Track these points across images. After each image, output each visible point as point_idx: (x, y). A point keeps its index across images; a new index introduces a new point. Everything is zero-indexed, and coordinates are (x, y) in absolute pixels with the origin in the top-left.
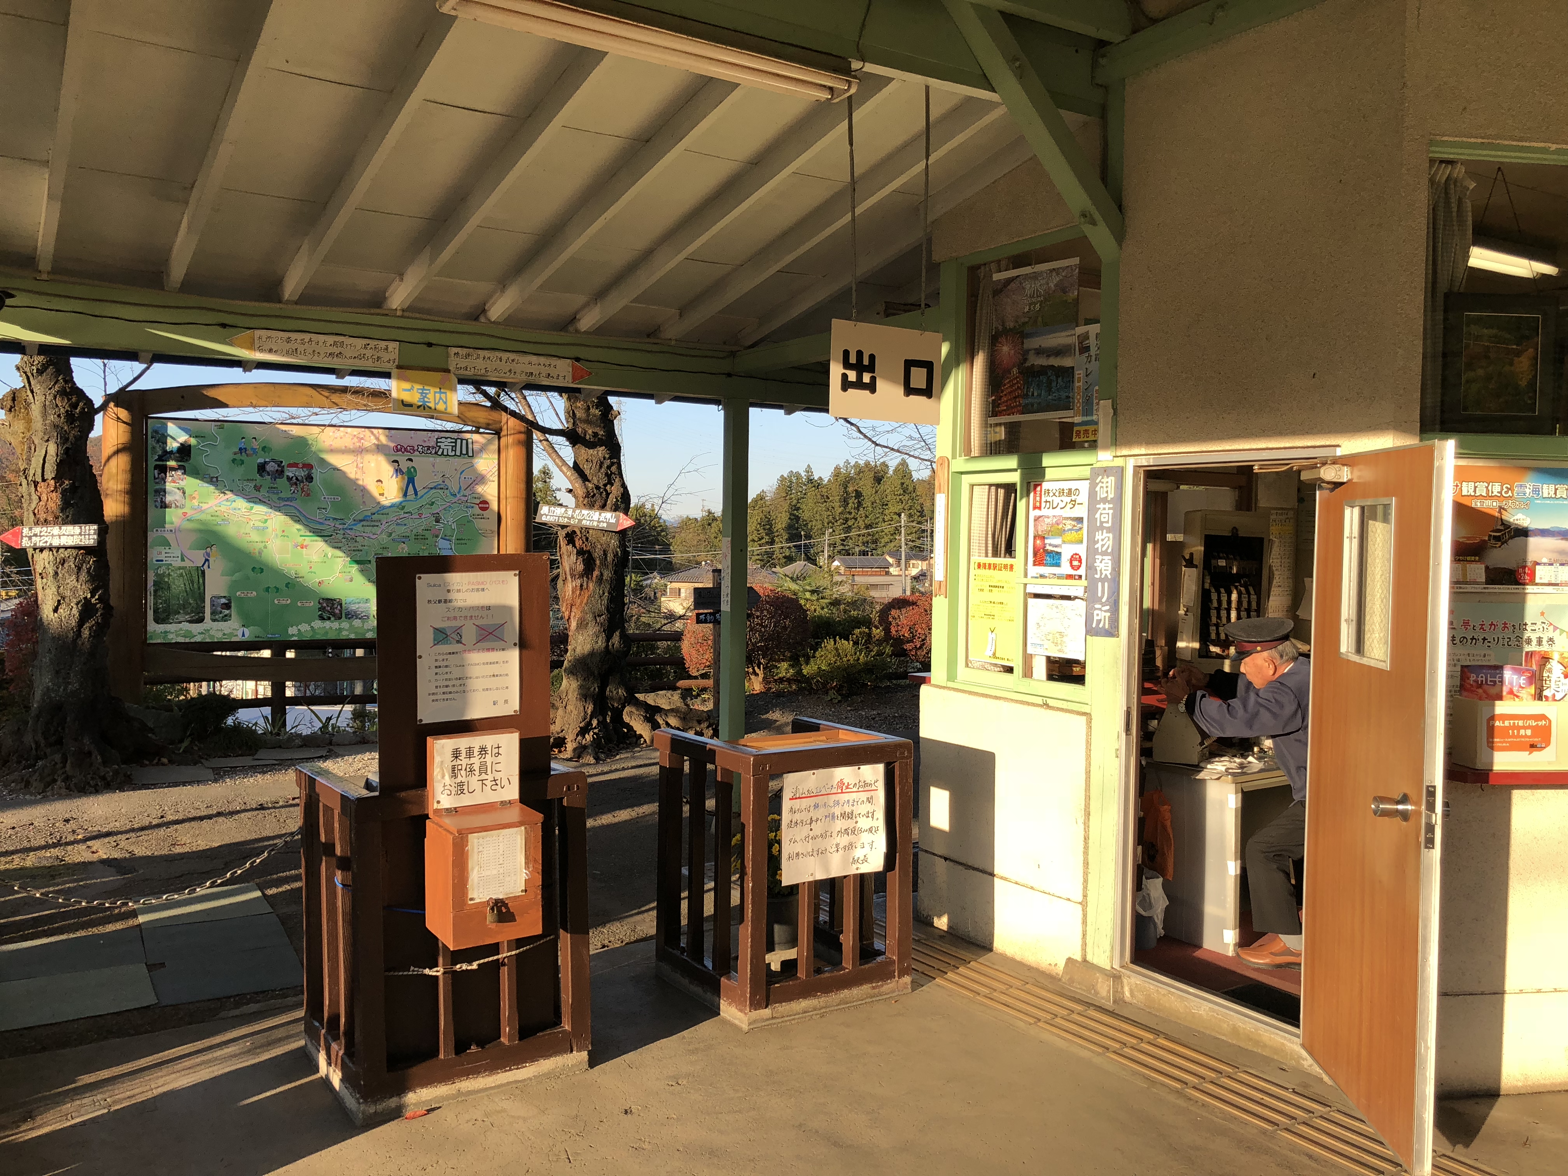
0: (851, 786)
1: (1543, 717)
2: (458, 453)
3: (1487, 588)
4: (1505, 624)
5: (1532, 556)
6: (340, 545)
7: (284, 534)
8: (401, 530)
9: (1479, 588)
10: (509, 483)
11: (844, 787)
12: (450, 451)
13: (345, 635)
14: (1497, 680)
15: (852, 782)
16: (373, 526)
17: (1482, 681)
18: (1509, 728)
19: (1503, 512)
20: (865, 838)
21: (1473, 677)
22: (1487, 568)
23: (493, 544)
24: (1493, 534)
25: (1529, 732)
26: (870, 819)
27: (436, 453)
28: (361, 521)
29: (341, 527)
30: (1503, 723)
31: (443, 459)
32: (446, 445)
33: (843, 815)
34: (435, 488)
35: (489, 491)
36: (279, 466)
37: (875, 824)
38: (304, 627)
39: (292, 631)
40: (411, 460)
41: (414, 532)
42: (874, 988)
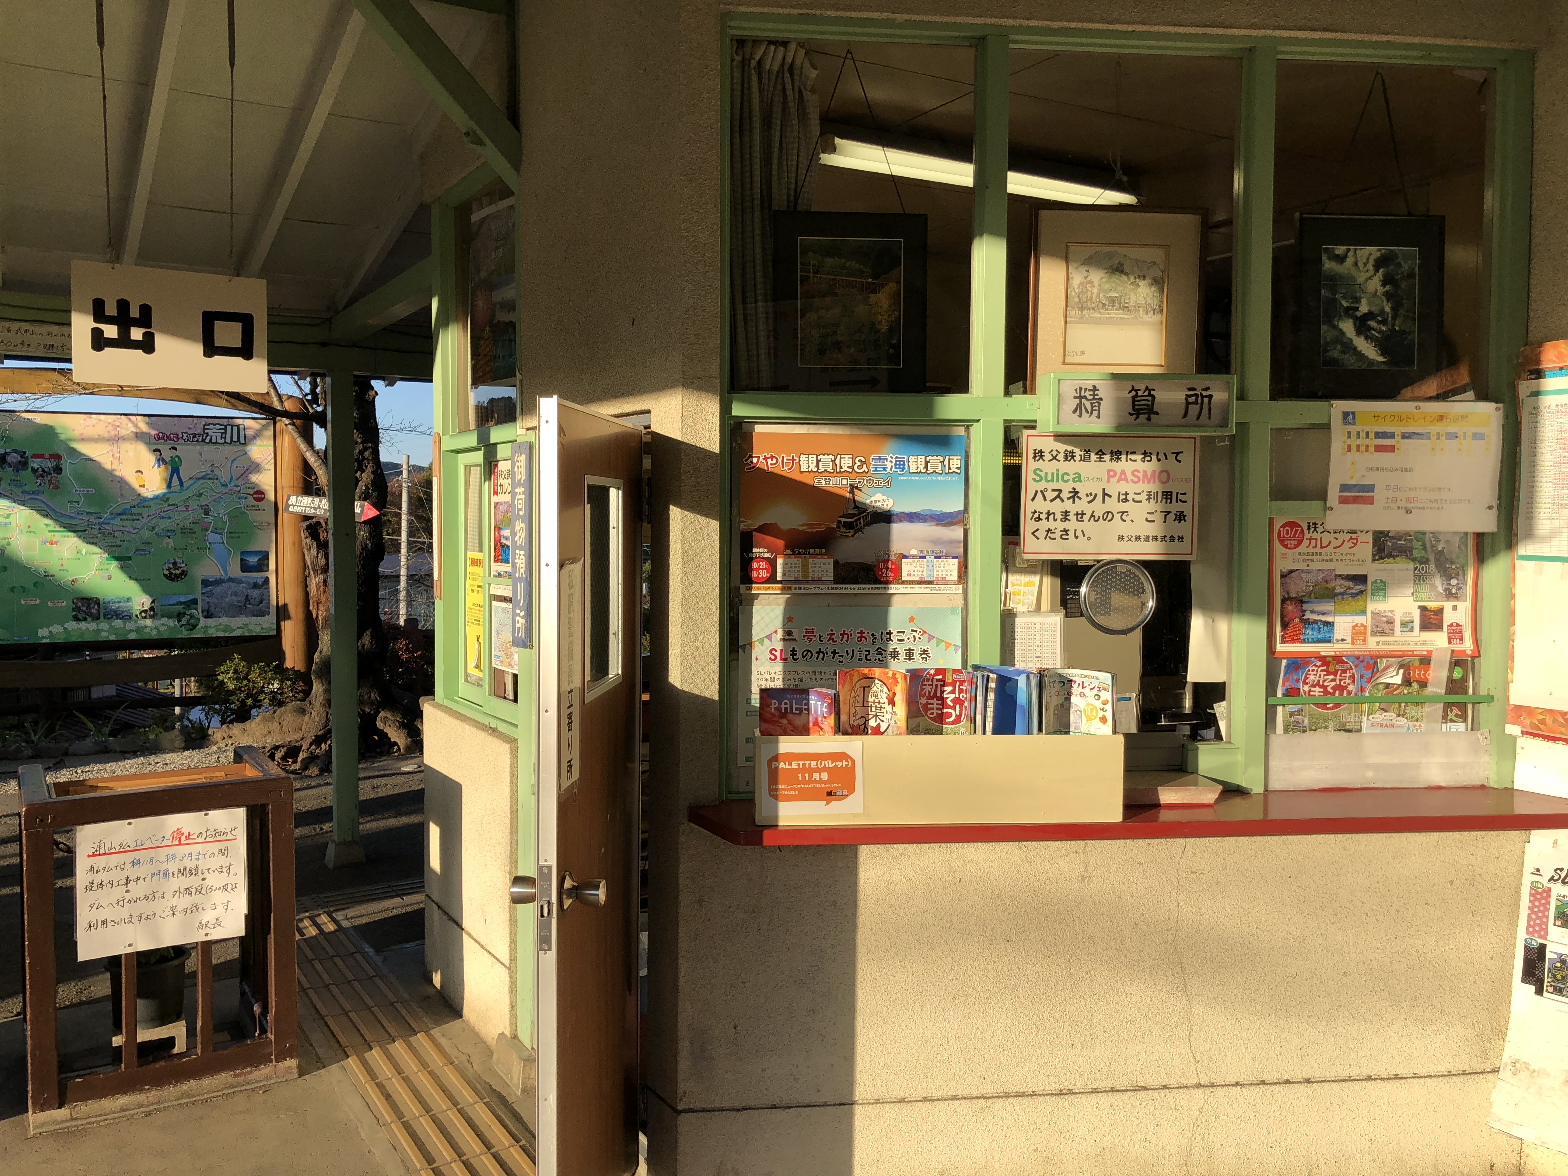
0: (195, 836)
1: (843, 756)
2: (228, 440)
3: (836, 589)
4: (862, 633)
5: (896, 547)
6: (95, 540)
7: (30, 530)
8: (164, 524)
9: (824, 589)
10: (285, 471)
11: (183, 838)
12: (219, 438)
13: (104, 636)
14: (804, 707)
15: (195, 831)
16: (133, 520)
17: (786, 709)
18: (799, 770)
19: (856, 492)
20: (219, 897)
21: (774, 704)
22: (836, 563)
23: (271, 536)
24: (843, 520)
25: (825, 776)
26: (225, 874)
27: (203, 441)
28: (119, 514)
29: (97, 521)
30: (790, 764)
31: (212, 447)
32: (214, 432)
33: (182, 872)
34: (203, 478)
35: (265, 480)
36: (21, 457)
37: (231, 880)
38: (56, 629)
39: (43, 633)
40: (175, 449)
41: (181, 525)
42: (236, 1076)
